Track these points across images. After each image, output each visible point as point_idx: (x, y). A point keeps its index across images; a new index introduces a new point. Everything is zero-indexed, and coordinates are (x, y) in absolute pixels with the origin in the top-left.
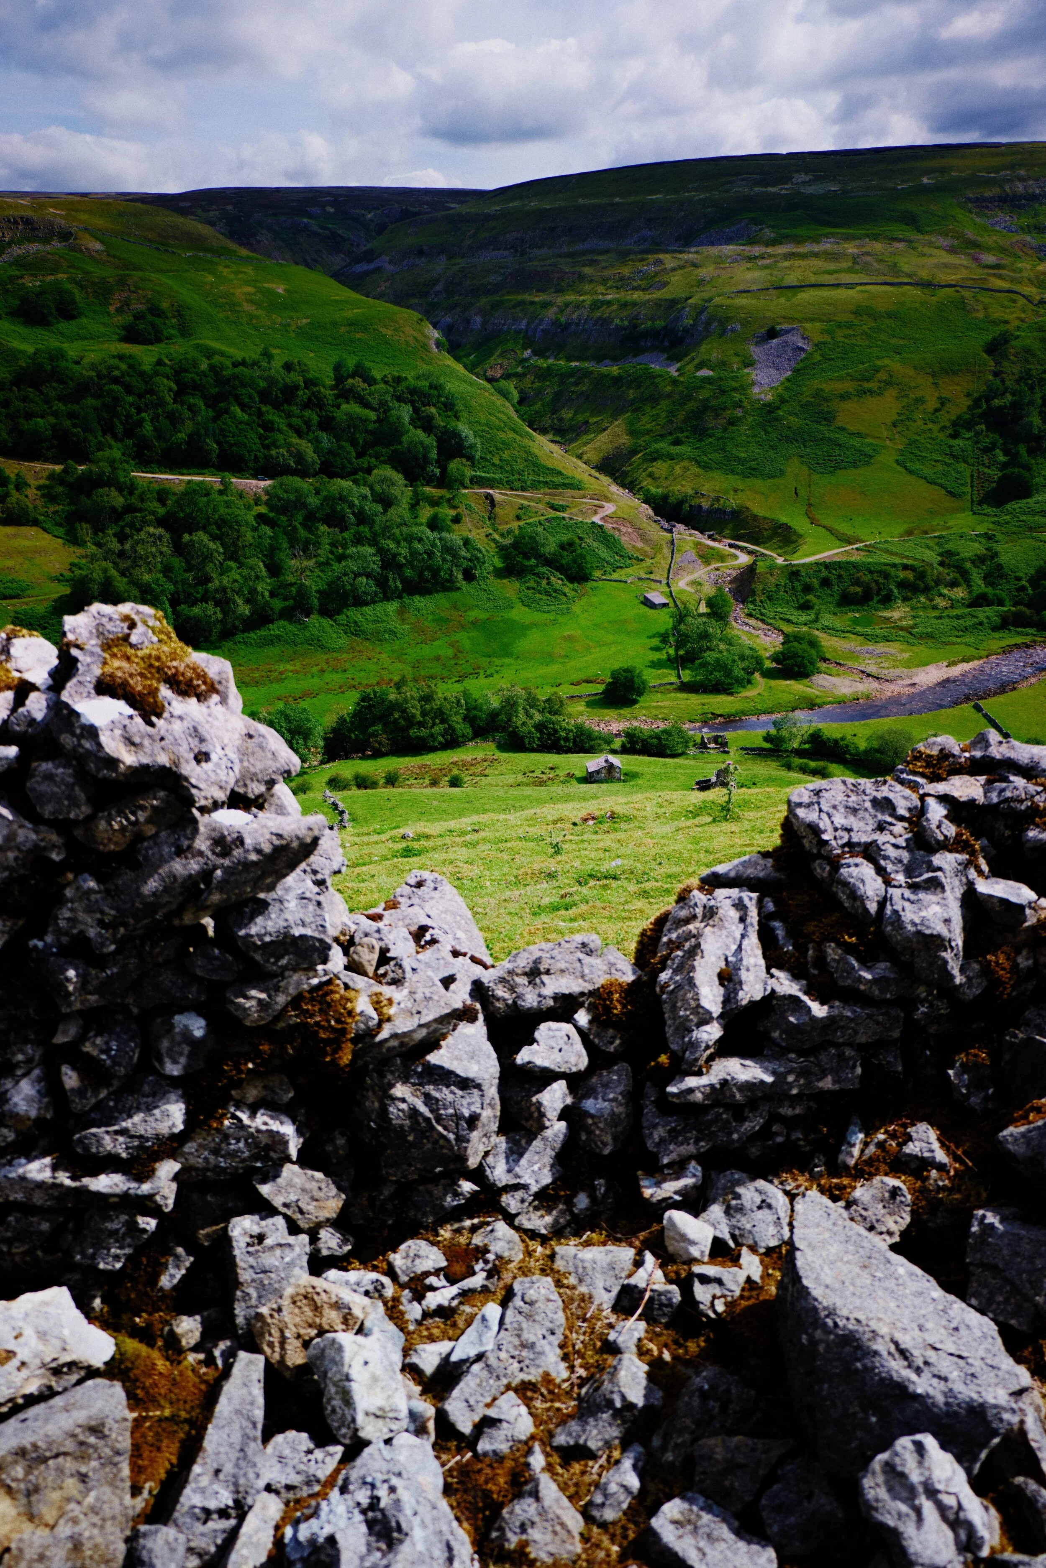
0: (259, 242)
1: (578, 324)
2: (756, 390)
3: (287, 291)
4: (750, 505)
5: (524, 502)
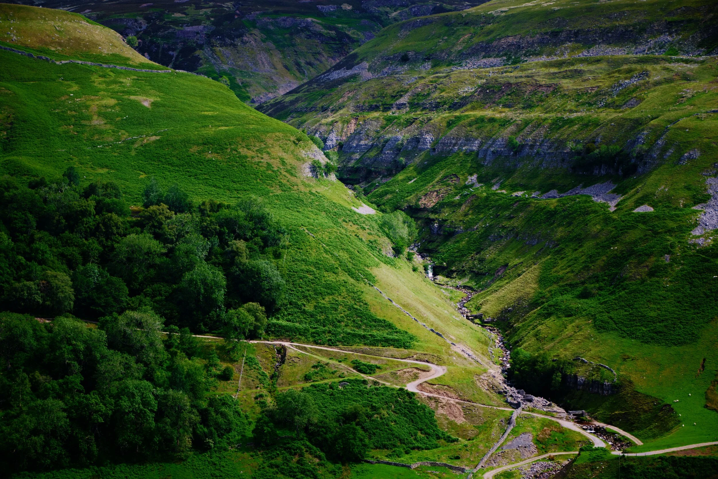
0: (244, 43)
1: (532, 147)
2: (697, 232)
3: (154, 104)
4: (634, 378)
5: (325, 360)
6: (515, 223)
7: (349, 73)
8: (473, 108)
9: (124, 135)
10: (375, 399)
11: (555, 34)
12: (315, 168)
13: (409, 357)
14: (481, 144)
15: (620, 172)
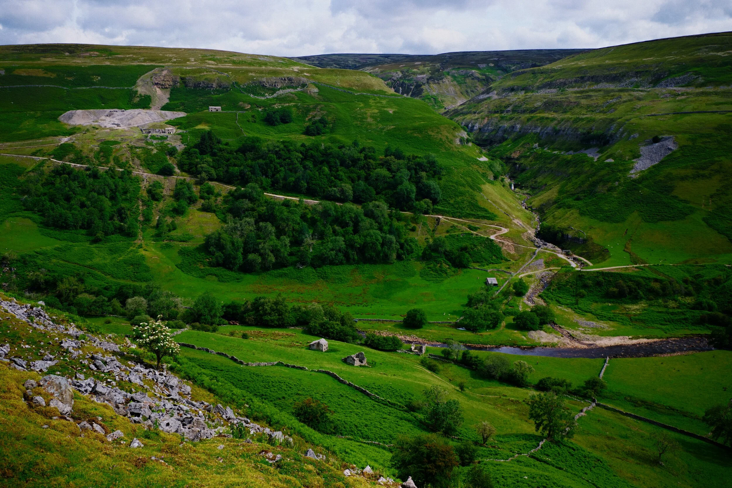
0: (443, 82)
1: (564, 131)
2: (632, 172)
3: (394, 112)
4: (593, 236)
5: (456, 224)
6: (553, 166)
7: (487, 96)
8: (540, 113)
9: (380, 126)
10: (476, 242)
11: (582, 78)
12: (462, 140)
13: (493, 224)
14: (541, 129)
15: (602, 144)
